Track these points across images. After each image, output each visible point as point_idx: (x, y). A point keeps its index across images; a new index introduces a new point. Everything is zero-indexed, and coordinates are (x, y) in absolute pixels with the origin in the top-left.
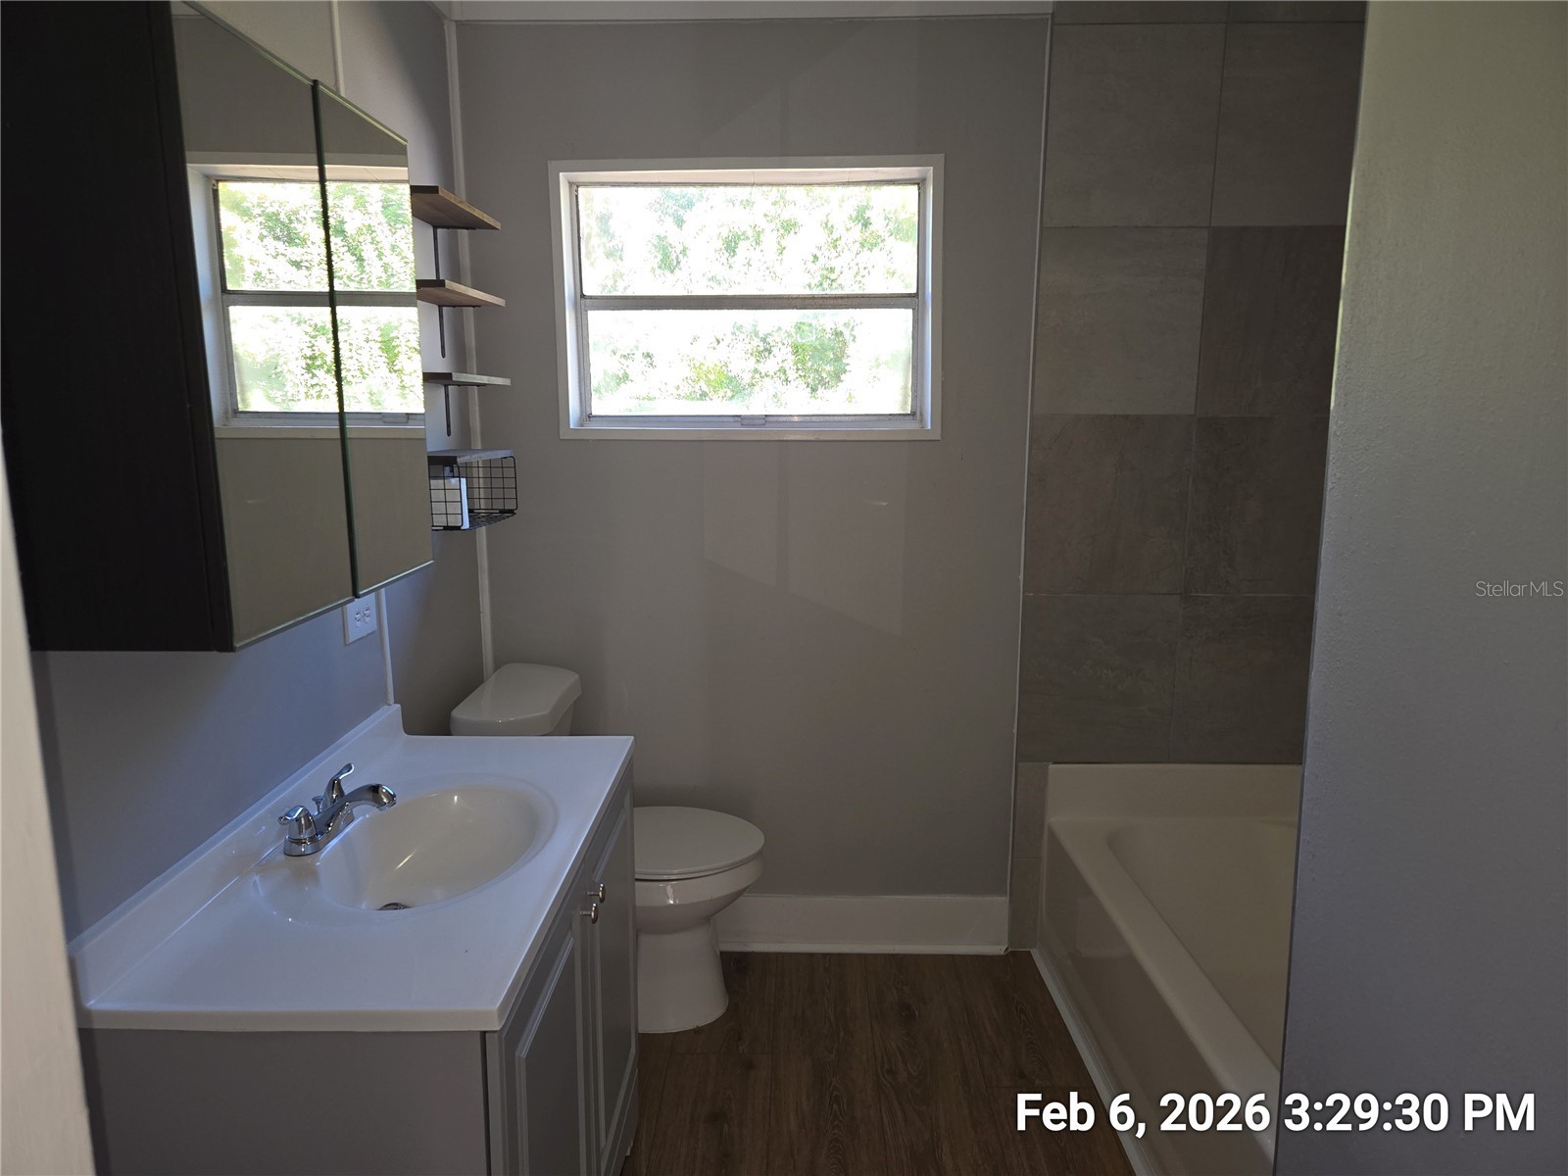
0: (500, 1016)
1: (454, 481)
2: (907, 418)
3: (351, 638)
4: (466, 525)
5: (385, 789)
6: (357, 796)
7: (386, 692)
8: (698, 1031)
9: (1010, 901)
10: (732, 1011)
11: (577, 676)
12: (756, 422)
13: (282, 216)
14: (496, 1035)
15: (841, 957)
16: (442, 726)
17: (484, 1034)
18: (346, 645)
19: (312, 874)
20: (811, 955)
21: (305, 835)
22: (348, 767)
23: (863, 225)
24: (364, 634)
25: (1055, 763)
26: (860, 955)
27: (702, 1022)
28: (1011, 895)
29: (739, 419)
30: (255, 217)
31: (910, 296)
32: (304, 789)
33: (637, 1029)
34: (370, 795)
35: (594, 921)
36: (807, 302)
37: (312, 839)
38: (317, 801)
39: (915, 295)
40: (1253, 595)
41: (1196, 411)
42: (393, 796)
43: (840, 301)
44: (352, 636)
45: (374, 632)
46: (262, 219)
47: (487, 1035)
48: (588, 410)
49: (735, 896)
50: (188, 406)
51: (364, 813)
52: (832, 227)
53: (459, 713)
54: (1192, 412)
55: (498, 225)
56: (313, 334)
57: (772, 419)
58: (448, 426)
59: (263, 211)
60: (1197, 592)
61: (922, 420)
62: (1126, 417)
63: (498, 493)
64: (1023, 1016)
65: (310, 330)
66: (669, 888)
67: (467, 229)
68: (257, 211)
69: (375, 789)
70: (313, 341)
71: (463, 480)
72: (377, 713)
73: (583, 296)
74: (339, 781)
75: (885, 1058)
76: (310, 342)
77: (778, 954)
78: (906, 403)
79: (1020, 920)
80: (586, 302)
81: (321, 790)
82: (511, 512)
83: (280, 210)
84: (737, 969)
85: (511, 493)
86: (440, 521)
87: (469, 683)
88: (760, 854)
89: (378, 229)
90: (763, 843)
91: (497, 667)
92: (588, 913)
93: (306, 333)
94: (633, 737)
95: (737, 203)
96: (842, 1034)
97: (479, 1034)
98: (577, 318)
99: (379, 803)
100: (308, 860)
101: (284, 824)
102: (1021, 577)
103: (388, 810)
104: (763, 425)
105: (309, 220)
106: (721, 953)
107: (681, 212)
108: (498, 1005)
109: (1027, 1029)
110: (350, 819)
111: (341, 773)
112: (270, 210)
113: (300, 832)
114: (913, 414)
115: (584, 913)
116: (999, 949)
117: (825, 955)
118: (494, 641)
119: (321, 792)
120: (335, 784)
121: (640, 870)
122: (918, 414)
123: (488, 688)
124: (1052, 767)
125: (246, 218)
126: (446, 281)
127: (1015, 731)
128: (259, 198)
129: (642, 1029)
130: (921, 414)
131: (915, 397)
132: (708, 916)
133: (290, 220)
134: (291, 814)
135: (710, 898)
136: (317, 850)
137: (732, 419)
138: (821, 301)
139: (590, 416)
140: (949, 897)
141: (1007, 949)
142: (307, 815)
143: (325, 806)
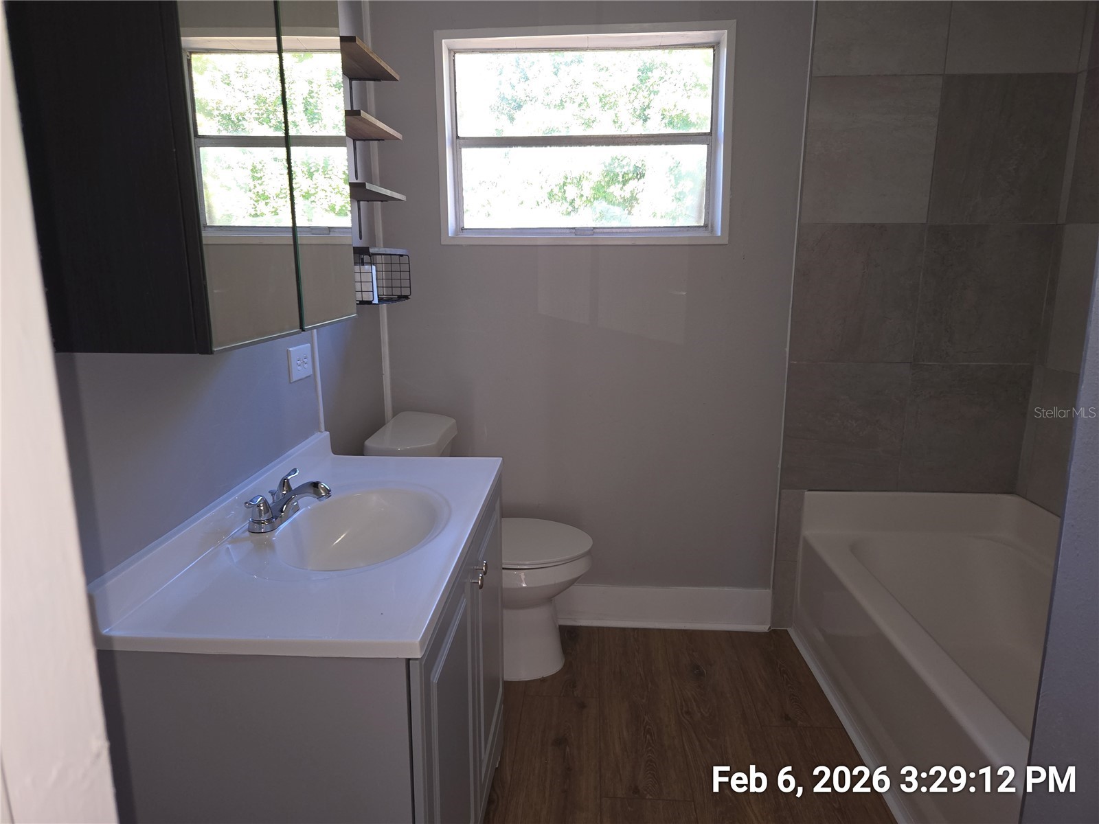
0: (421, 648)
1: (367, 267)
2: (701, 228)
3: (294, 378)
4: (376, 301)
5: (323, 485)
6: (302, 490)
7: (319, 423)
8: (543, 680)
9: (773, 593)
10: (568, 667)
11: (454, 421)
12: (587, 232)
13: (233, 118)
14: (417, 662)
15: (646, 632)
16: (360, 451)
17: (408, 660)
18: (290, 383)
19: (271, 545)
20: (623, 629)
21: (264, 518)
22: (295, 471)
23: (644, 120)
24: (304, 377)
25: (810, 490)
26: (660, 630)
27: (545, 675)
28: (773, 588)
29: (574, 231)
30: (214, 117)
31: (705, 134)
32: (263, 484)
33: (503, 679)
34: (311, 490)
35: (481, 587)
36: (627, 140)
37: (269, 520)
38: (272, 493)
39: (710, 134)
40: (966, 363)
41: (927, 221)
42: (329, 491)
43: (652, 139)
44: (295, 378)
45: (309, 376)
46: (219, 118)
47: (411, 661)
48: (461, 224)
49: (572, 582)
50: (174, 150)
51: (307, 504)
52: (621, 123)
53: (369, 443)
54: (925, 222)
55: (398, 78)
56: (256, 199)
57: (598, 230)
58: (360, 232)
59: (220, 113)
60: (923, 361)
61: (712, 230)
62: (873, 225)
63: (397, 283)
64: (785, 676)
65: (254, 196)
66: (522, 574)
67: (374, 80)
68: (216, 113)
69: (315, 485)
70: (256, 204)
71: (374, 267)
72: (312, 437)
73: (458, 137)
74: (288, 480)
75: (684, 703)
76: (254, 205)
77: (599, 628)
78: (700, 218)
79: (778, 606)
80: (461, 142)
81: (275, 486)
82: (406, 297)
83: (231, 112)
84: (570, 637)
85: (406, 283)
86: (359, 297)
87: (376, 424)
88: (589, 553)
89: (300, 124)
90: (592, 544)
91: (395, 414)
92: (476, 581)
93: (251, 198)
94: (501, 459)
95: (552, 106)
96: (650, 685)
97: (404, 661)
98: (453, 154)
99: (319, 496)
100: (267, 535)
101: (248, 508)
102: (787, 350)
103: (326, 501)
104: (593, 235)
105: (252, 120)
106: (560, 626)
107: (512, 112)
108: (419, 639)
109: (789, 685)
110: (297, 509)
111: (289, 475)
112: (224, 112)
113: (261, 516)
114: (706, 226)
115: (473, 581)
116: (764, 628)
117: (634, 629)
118: (393, 397)
119: (275, 487)
120: (285, 483)
121: (506, 562)
122: (710, 226)
123: (389, 427)
124: (807, 493)
125: (209, 118)
126: (362, 111)
127: (779, 466)
128: (217, 103)
129: (507, 678)
130: (712, 227)
131: (707, 214)
132: (551, 598)
133: (238, 119)
134: (255, 500)
135: (553, 583)
136: (273, 529)
137: (568, 231)
138: (637, 139)
139: (463, 229)
140: (726, 589)
141: (770, 628)
142: (265, 502)
143: (278, 498)
